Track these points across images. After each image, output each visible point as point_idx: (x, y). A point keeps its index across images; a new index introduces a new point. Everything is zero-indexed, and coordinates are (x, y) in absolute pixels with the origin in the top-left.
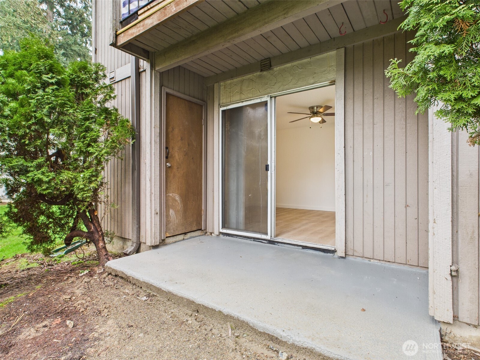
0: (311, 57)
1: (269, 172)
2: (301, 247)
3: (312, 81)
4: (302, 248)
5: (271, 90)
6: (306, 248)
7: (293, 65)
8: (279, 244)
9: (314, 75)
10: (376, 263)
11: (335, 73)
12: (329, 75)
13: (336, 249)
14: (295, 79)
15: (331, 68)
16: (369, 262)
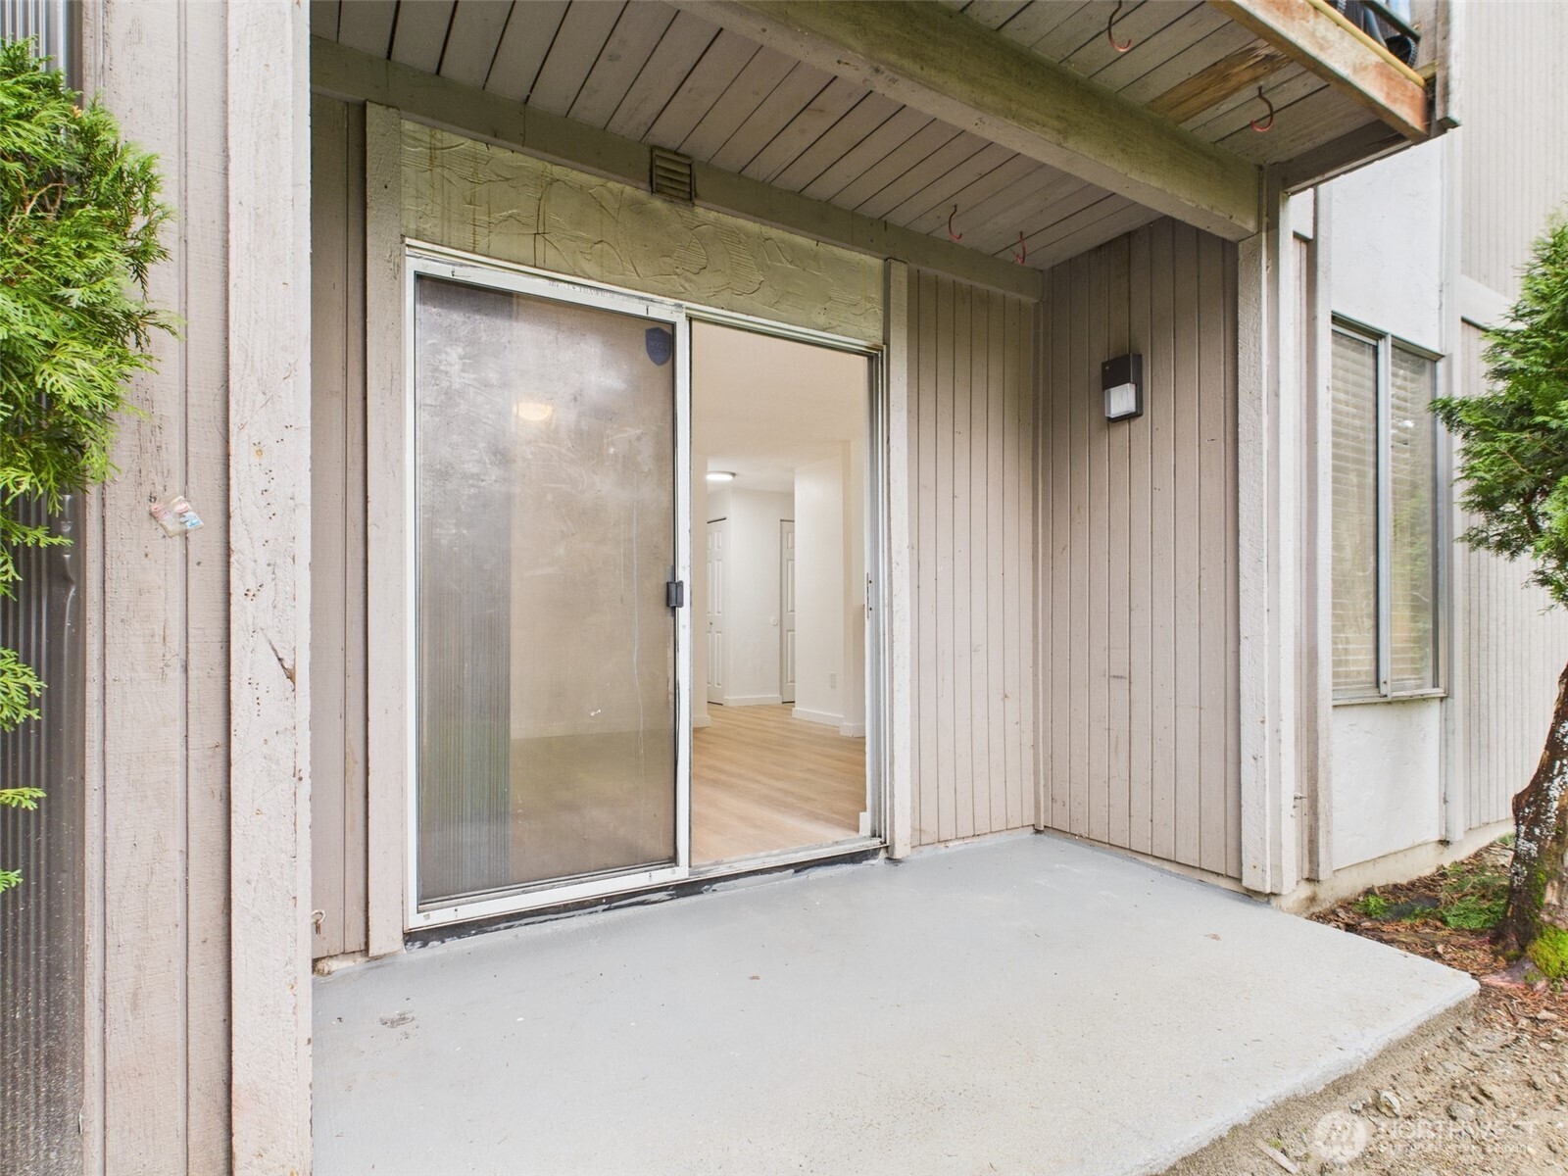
0: (821, 238)
1: (683, 613)
2: (792, 871)
3: (822, 320)
4: (796, 872)
5: (687, 285)
6: (806, 868)
7: (767, 236)
8: (715, 887)
9: (828, 305)
10: (960, 848)
11: (879, 325)
12: (865, 324)
13: (885, 842)
14: (771, 286)
15: (869, 305)
16: (948, 850)
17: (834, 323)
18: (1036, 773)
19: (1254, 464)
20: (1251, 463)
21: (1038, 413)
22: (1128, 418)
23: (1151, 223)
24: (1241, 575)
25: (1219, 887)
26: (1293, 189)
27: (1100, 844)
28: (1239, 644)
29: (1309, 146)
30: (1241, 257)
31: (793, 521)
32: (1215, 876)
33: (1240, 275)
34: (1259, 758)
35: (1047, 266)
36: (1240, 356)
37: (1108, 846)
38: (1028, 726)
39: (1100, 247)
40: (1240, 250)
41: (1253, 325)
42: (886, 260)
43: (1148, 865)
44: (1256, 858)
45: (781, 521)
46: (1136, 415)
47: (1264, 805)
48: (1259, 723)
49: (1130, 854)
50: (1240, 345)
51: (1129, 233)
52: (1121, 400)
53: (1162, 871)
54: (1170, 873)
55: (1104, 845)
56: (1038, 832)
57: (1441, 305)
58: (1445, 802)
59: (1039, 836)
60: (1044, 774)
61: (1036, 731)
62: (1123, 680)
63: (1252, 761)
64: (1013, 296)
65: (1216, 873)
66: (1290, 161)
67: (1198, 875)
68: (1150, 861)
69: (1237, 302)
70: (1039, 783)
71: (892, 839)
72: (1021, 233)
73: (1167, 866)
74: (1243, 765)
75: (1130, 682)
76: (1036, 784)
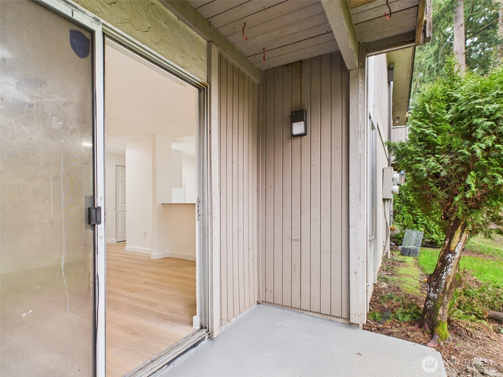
0: (180, 16)
3: (180, 61)
4: (168, 365)
6: (173, 361)
9: (183, 55)
10: (235, 321)
11: (205, 74)
12: (200, 71)
13: (209, 331)
14: (155, 32)
15: (201, 62)
16: (231, 324)
17: (186, 66)
18: (258, 280)
19: (356, 159)
20: (354, 158)
21: (259, 130)
22: (301, 135)
23: (311, 58)
24: (350, 201)
25: (338, 322)
26: (369, 54)
27: (287, 307)
28: (349, 228)
29: (379, 37)
30: (351, 77)
31: (125, 167)
32: (337, 318)
33: (350, 84)
34: (357, 273)
35: (264, 69)
36: (350, 116)
37: (290, 308)
38: (256, 261)
39: (288, 65)
40: (351, 74)
41: (356, 104)
42: (208, 42)
43: (308, 315)
44: (356, 311)
45: (116, 166)
46: (304, 135)
47: (359, 291)
48: (357, 259)
49: (300, 311)
50: (350, 112)
51: (301, 61)
52: (298, 128)
53: (314, 317)
54: (318, 318)
55: (289, 308)
56: (258, 303)
57: (374, 112)
58: (374, 271)
59: (260, 305)
60: (262, 279)
61: (258, 262)
62: (298, 241)
63: (354, 274)
64: (252, 78)
65: (337, 317)
66: (369, 43)
67: (329, 318)
68: (309, 313)
69: (349, 94)
70: (260, 284)
71: (212, 329)
72: (264, 48)
73: (316, 315)
74: (350, 275)
75: (301, 242)
76: (259, 284)
